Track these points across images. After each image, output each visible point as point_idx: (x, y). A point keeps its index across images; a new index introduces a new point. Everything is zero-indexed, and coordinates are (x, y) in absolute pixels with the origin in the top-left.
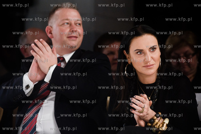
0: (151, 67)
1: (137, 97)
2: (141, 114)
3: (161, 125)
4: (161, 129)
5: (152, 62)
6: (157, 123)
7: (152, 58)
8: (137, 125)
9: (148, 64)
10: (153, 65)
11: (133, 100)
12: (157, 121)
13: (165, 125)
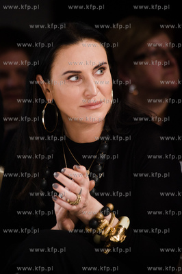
0: (97, 106)
1: (67, 171)
2: (75, 208)
3: (114, 231)
4: (112, 239)
5: (99, 97)
6: (106, 227)
7: (98, 87)
8: (56, 228)
9: (92, 101)
10: (100, 103)
11: (60, 177)
12: (106, 222)
13: (121, 230)
